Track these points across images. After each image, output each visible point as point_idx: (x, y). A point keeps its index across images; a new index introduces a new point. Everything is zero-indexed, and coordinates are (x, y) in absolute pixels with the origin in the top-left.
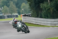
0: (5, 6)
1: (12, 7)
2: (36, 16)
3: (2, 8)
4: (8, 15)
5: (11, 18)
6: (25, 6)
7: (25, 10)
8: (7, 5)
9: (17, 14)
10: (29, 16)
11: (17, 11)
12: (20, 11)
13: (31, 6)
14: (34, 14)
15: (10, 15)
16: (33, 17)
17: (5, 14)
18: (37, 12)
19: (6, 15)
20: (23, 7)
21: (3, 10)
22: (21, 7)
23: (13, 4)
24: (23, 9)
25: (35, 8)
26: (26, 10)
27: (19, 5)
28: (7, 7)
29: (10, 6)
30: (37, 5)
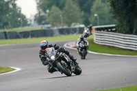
0: (54, 8)
1: (71, 10)
2: (128, 29)
3: (48, 11)
4: (61, 28)
5: (68, 34)
6: (100, 8)
7: (101, 17)
8: (57, 5)
9: (82, 26)
10: (111, 31)
11: (82, 18)
12: (89, 19)
13: (116, 7)
14: (122, 26)
15: (65, 27)
16: (119, 32)
17: (53, 26)
18: (129, 21)
19: (55, 28)
20: (98, 9)
21: (49, 15)
22: (92, 10)
23: (72, 2)
24: (96, 15)
25: (124, 11)
26: (104, 16)
27: (86, 5)
28: (58, 9)
29: (66, 7)
30: (130, 5)
